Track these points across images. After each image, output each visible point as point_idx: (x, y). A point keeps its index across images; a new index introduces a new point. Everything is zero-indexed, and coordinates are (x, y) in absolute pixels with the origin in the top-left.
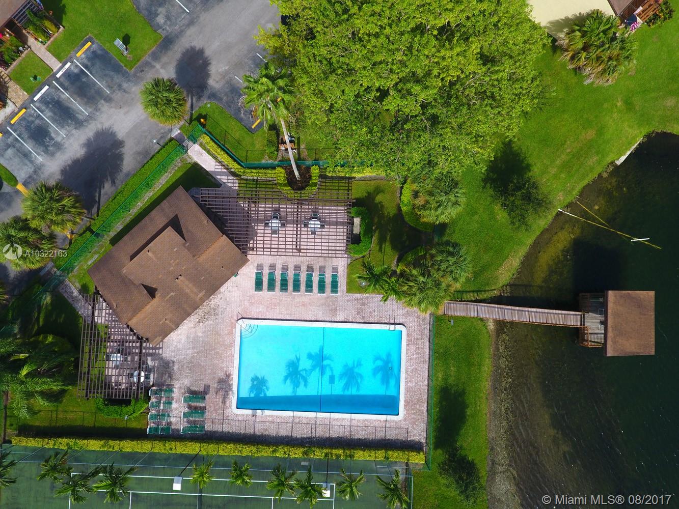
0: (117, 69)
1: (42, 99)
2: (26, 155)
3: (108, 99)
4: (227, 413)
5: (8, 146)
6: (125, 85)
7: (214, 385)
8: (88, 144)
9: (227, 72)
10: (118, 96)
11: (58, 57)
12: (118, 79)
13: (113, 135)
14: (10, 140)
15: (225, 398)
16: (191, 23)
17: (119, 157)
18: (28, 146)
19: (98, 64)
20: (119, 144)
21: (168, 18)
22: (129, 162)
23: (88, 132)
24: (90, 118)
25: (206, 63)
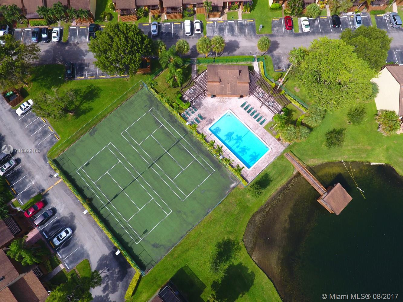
0: (254, 31)
1: (229, 23)
2: (214, 31)
3: (245, 36)
4: (205, 128)
5: (212, 26)
6: (252, 36)
7: (208, 119)
8: (231, 41)
9: (281, 53)
10: (248, 37)
11: (243, 17)
12: (252, 33)
13: (239, 44)
14: (213, 25)
15: (208, 124)
16: (282, 36)
17: (235, 50)
18: (216, 30)
19: (251, 26)
20: (238, 47)
21: (277, 30)
22: (236, 53)
23: (233, 39)
24: (237, 36)
25: (277, 47)
